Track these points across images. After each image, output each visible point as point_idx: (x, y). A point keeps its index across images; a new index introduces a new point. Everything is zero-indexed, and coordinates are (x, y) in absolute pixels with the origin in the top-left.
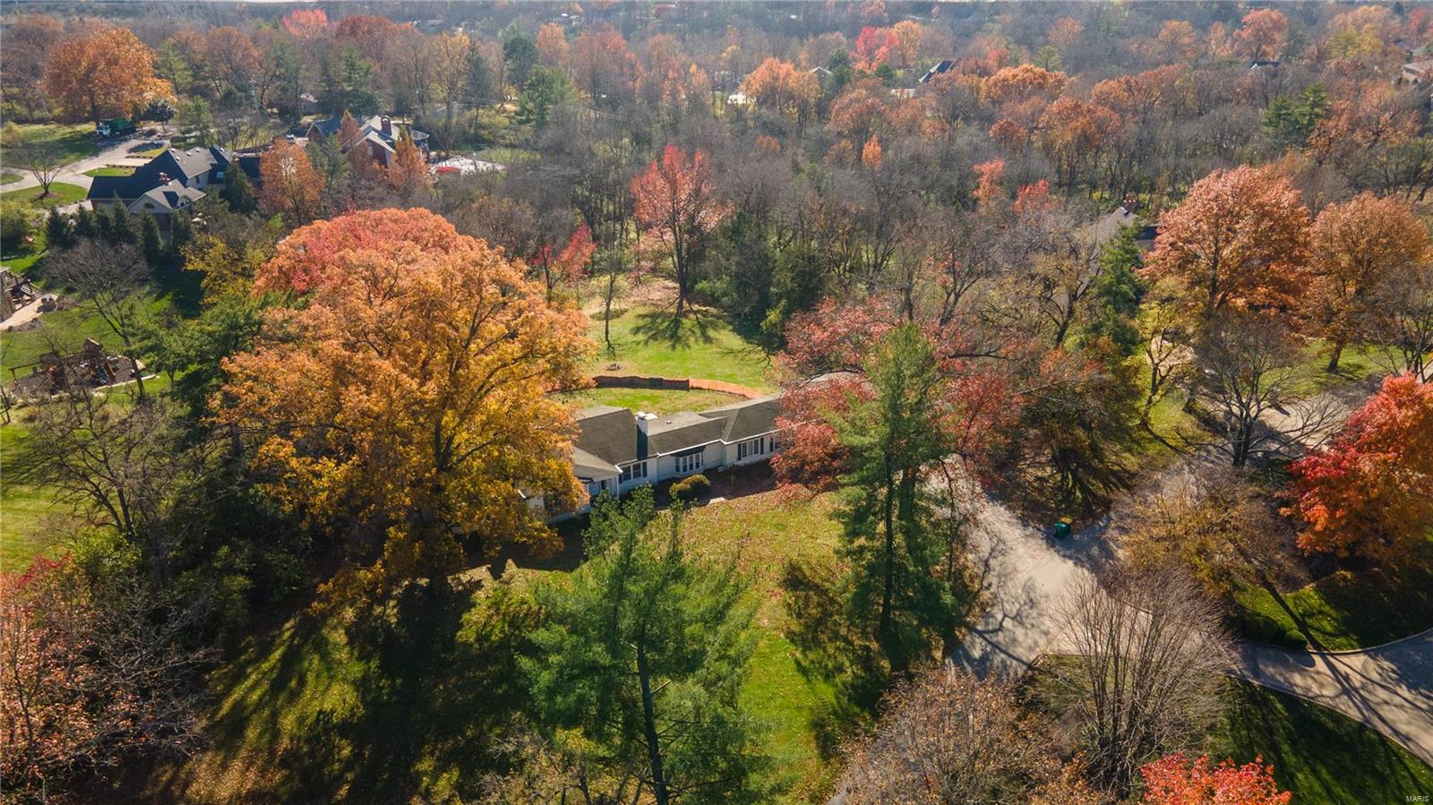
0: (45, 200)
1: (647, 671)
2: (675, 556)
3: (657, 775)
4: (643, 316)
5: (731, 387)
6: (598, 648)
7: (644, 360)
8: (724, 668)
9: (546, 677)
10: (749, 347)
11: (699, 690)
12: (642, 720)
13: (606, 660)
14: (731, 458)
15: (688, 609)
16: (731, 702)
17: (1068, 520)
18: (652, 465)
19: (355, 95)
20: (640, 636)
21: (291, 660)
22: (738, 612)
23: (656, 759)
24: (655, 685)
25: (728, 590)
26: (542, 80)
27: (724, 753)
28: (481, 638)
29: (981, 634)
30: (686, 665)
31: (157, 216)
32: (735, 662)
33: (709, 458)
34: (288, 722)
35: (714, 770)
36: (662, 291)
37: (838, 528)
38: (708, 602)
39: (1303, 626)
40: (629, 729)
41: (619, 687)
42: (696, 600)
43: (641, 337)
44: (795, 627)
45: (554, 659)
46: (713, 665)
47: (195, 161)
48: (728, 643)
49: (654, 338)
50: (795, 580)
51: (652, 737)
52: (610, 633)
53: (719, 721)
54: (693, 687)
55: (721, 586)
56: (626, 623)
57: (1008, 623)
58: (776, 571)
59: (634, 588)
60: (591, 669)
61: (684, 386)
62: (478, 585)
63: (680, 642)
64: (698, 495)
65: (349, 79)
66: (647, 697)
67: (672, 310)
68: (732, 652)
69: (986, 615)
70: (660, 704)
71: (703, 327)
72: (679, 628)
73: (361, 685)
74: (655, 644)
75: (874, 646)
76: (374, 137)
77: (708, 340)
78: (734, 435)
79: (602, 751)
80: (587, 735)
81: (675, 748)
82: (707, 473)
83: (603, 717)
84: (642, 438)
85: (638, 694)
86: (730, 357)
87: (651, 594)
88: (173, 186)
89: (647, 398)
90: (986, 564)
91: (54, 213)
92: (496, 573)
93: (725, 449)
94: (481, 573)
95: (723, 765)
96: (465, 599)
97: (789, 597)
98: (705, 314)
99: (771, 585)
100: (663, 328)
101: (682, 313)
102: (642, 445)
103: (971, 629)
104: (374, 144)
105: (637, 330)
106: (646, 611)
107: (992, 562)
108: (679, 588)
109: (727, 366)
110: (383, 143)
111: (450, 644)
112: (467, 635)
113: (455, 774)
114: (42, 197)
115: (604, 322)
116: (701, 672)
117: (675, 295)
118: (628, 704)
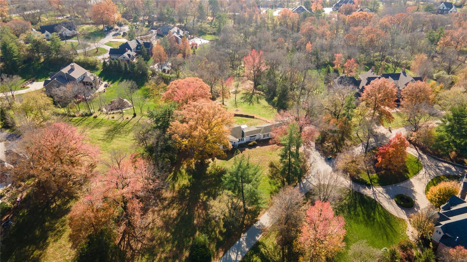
0: (97, 53)
1: (242, 182)
2: (248, 164)
3: (243, 199)
4: (244, 94)
5: (264, 118)
6: (234, 178)
7: (244, 109)
8: (256, 182)
9: (226, 182)
10: (270, 106)
11: (251, 186)
12: (241, 190)
13: (236, 180)
14: (262, 138)
15: (250, 173)
16: (256, 188)
17: (331, 156)
18: (245, 139)
19: (169, 18)
20: (241, 177)
21: (175, 175)
22: (258, 174)
23: (243, 196)
24: (244, 184)
25: (257, 170)
26: (220, 16)
27: (255, 197)
28: (210, 173)
29: (306, 179)
30: (249, 182)
31: (126, 60)
32: (257, 182)
33: (257, 138)
34: (176, 185)
35: (253, 199)
36: (249, 85)
37: (280, 158)
38: (253, 172)
39: (371, 181)
40: (239, 191)
41: (237, 185)
42: (251, 171)
43: (242, 101)
44: (270, 175)
45: (227, 179)
46: (254, 181)
47: (133, 44)
48: (257, 178)
49: (245, 101)
50: (272, 166)
51: (243, 193)
52: (237, 176)
53: (254, 191)
54: (250, 185)
55: (256, 169)
56: (239, 174)
57: (312, 177)
58: (268, 163)
59: (241, 170)
60: (233, 181)
61: (253, 117)
62: (210, 162)
63: (248, 178)
64: (254, 146)
65: (167, 14)
66: (242, 186)
67: (251, 92)
68: (257, 180)
69: (308, 175)
70: (244, 188)
71: (258, 99)
72: (248, 176)
73: (189, 180)
74: (244, 178)
75: (285, 179)
76: (175, 34)
77: (258, 103)
78: (263, 133)
79: (234, 195)
80: (232, 192)
81: (246, 195)
82: (257, 141)
83: (235, 189)
84: (243, 133)
85: (241, 186)
86: (264, 108)
87: (244, 170)
88: (129, 52)
89: (244, 120)
90: (311, 165)
91: (104, 61)
92: (213, 160)
93: (260, 136)
94: (210, 160)
95: (254, 198)
96: (207, 165)
97: (270, 169)
98: (260, 94)
99: (267, 166)
100: (249, 98)
101: (253, 93)
102: (243, 134)
103: (304, 177)
104: (176, 37)
105: (242, 98)
106: (243, 173)
107: (312, 165)
108: (249, 170)
109: (263, 111)
110: (177, 36)
111: (205, 174)
112: (208, 172)
113: (207, 197)
114: (96, 52)
115: (235, 95)
116: (252, 183)
117: (252, 87)
118: (239, 187)
